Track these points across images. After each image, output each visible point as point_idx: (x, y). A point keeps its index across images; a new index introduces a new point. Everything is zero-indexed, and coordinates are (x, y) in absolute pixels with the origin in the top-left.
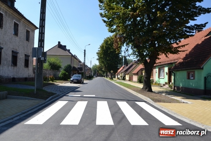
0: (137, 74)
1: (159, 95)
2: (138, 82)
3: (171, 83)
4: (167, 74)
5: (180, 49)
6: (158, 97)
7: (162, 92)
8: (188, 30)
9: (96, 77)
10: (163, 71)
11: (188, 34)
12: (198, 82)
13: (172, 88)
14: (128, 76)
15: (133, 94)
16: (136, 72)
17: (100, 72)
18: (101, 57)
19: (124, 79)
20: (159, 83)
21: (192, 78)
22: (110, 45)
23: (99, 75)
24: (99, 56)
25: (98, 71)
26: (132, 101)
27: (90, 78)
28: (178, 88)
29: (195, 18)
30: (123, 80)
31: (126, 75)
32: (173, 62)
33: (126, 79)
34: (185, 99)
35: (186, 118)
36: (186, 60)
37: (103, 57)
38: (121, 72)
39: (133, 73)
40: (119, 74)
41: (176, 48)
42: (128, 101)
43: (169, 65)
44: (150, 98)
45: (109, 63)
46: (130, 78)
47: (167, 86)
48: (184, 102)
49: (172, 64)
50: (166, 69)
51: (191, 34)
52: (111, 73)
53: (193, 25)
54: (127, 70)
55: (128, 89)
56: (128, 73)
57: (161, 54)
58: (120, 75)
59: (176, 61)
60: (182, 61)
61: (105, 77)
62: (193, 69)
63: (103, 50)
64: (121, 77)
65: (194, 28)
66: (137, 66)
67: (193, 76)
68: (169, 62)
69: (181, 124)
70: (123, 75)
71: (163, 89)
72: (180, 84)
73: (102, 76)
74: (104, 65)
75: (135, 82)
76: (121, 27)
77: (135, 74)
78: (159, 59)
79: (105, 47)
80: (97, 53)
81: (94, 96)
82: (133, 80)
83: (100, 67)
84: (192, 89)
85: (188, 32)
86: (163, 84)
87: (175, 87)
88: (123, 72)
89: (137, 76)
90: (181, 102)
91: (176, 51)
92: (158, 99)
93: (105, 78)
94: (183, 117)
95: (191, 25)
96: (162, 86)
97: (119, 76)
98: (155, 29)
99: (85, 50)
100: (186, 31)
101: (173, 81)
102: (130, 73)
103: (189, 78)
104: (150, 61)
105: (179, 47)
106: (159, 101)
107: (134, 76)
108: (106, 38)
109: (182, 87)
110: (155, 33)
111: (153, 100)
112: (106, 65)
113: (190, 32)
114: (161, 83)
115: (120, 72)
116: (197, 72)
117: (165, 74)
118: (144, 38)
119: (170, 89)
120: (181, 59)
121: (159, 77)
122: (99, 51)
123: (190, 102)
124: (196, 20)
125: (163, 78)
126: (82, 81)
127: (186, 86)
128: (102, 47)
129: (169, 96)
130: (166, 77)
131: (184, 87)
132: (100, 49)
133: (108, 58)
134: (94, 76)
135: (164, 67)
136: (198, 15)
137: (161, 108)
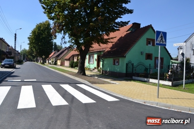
0: (69, 60)
1: (93, 78)
2: (69, 67)
3: (99, 68)
4: (96, 60)
5: (109, 41)
6: (92, 79)
7: (94, 76)
8: (116, 25)
9: (26, 62)
10: (93, 58)
11: (115, 28)
12: (121, 67)
13: (100, 72)
14: (60, 61)
15: (71, 77)
16: (68, 58)
17: (29, 56)
18: (33, 42)
19: (56, 64)
20: (89, 68)
21: (117, 64)
22: (42, 30)
23: (28, 59)
24: (30, 41)
25: (27, 56)
26: (74, 84)
27: (20, 62)
28: (106, 72)
29: (122, 16)
30: (54, 65)
31: (57, 60)
32: (101, 50)
33: (58, 64)
34: (113, 81)
35: (120, 95)
36: (113, 49)
37: (35, 42)
38: (53, 57)
39: (65, 58)
40: (50, 59)
41: (107, 39)
42: (70, 84)
43: (98, 52)
44: (87, 81)
45: (41, 48)
46: (61, 63)
47: (96, 70)
48: (113, 83)
49: (100, 52)
50: (96, 56)
51: (118, 28)
52: (43, 58)
53: (120, 22)
54: (58, 56)
55: (63, 73)
56: (60, 59)
57: (94, 43)
58: (52, 60)
59: (104, 50)
60: (110, 50)
61: (34, 61)
62: (118, 57)
63: (35, 36)
64: (52, 62)
65: (120, 24)
66: (68, 53)
67: (118, 62)
68: (98, 50)
69: (118, 99)
70: (54, 60)
71: (93, 73)
72: (108, 68)
73: (32, 61)
74: (35, 50)
75: (67, 67)
76: (61, 17)
77: (66, 60)
78: (92, 48)
79: (37, 33)
80: (29, 38)
81: (35, 80)
82: (64, 65)
83: (29, 52)
84: (117, 72)
85: (115, 27)
86: (93, 69)
87: (103, 71)
88: (54, 57)
89: (69, 61)
90: (111, 83)
91: (106, 42)
92: (93, 81)
93: (36, 63)
94: (117, 95)
95: (118, 22)
96: (92, 70)
97: (50, 61)
98: (92, 22)
99: (16, 34)
100: (114, 26)
101: (101, 66)
102: (62, 58)
103: (114, 64)
104: (85, 49)
105: (109, 39)
106: (95, 83)
107: (65, 61)
108: (38, 24)
109: (109, 71)
110: (91, 25)
111: (90, 82)
112: (37, 50)
113: (117, 27)
114: (91, 68)
115: (51, 58)
116: (121, 60)
117: (95, 60)
118: (82, 28)
119: (98, 73)
120: (108, 49)
121: (89, 63)
122: (30, 35)
123: (117, 83)
124: (122, 17)
125: (93, 63)
126: (15, 66)
127: (112, 70)
128: (34, 32)
129: (101, 79)
130: (96, 63)
131: (110, 71)
132: (31, 34)
133: (40, 43)
134: (24, 61)
135: (94, 54)
136: (123, 14)
137: (99, 89)
